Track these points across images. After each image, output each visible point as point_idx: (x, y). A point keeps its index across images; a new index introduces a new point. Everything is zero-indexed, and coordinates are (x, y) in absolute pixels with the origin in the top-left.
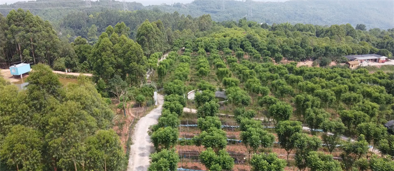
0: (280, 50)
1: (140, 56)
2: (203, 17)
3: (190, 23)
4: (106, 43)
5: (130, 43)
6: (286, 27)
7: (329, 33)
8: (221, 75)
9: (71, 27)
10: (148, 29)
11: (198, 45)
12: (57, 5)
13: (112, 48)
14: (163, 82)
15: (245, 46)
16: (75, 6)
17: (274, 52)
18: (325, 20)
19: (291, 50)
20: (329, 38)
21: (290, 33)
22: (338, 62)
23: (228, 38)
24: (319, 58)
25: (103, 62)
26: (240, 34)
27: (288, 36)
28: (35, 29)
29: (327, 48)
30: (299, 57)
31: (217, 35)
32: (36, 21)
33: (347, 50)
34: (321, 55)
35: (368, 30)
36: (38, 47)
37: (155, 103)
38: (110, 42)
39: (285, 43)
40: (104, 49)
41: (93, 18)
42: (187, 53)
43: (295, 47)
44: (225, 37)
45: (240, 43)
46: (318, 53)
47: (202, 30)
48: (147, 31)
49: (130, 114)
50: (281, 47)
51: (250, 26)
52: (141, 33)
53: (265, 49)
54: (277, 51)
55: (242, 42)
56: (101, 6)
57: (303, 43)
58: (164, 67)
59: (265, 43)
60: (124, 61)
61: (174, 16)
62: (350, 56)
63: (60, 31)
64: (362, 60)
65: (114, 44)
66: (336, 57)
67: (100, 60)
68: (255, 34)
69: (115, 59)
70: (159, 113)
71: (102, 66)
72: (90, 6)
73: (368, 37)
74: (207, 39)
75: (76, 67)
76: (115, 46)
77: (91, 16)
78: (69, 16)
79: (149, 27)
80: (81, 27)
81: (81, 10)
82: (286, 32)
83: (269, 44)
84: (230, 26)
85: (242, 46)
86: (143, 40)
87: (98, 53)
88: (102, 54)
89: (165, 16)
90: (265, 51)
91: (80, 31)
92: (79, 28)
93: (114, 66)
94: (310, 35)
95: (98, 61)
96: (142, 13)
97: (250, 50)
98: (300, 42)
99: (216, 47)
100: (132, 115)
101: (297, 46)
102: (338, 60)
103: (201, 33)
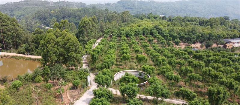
0: (178, 36)
1: (77, 47)
2: (124, 13)
3: (116, 17)
4: (50, 37)
5: (70, 37)
6: (179, 19)
7: (209, 23)
8: (140, 60)
9: (40, 19)
10: (86, 22)
11: (121, 33)
12: (32, 5)
13: (56, 40)
14: (95, 65)
15: (154, 33)
16: (43, 5)
17: (174, 38)
18: (199, 13)
19: (186, 36)
20: (210, 27)
21: (183, 23)
22: (218, 44)
23: (141, 28)
24: (205, 41)
25: (48, 52)
26: (149, 24)
27: (182, 26)
28: (4, 24)
29: (210, 35)
30: (191, 41)
31: (134, 25)
32: (5, 18)
33: (224, 36)
34: (206, 39)
35: (230, 20)
36: (6, 37)
37: (88, 85)
38: (54, 36)
39: (181, 31)
40: (49, 42)
41: (53, 13)
42: (114, 39)
43: (189, 34)
44: (139, 26)
45: (150, 31)
46: (204, 38)
47: (123, 22)
48: (85, 24)
49: (67, 96)
50: (179, 34)
51: (155, 18)
52: (81, 25)
53: (168, 36)
54: (176, 37)
55: (151, 30)
56: (60, 5)
57: (193, 31)
58: (96, 53)
59: (167, 31)
60: (65, 51)
61: (105, 11)
62: (226, 39)
63: (33, 21)
64: (234, 43)
65: (57, 37)
66: (216, 41)
67: (46, 50)
68: (160, 25)
69: (58, 49)
70: (90, 95)
71: (47, 55)
72: (52, 5)
73: (235, 25)
74: (128, 28)
75: (33, 51)
76: (58, 38)
77: (53, 11)
78: (38, 12)
79: (87, 21)
80: (46, 19)
81: (47, 7)
82: (180, 23)
83: (170, 32)
84: (142, 19)
85: (152, 34)
86: (82, 30)
87: (45, 44)
88: (48, 45)
89: (99, 12)
90: (168, 37)
91: (45, 21)
92: (45, 19)
93: (57, 54)
94: (195, 24)
95: (44, 51)
96: (85, 10)
97: (157, 36)
98: (191, 30)
99: (133, 34)
100: (69, 98)
101: (190, 33)
102: (218, 43)
103: (123, 24)
